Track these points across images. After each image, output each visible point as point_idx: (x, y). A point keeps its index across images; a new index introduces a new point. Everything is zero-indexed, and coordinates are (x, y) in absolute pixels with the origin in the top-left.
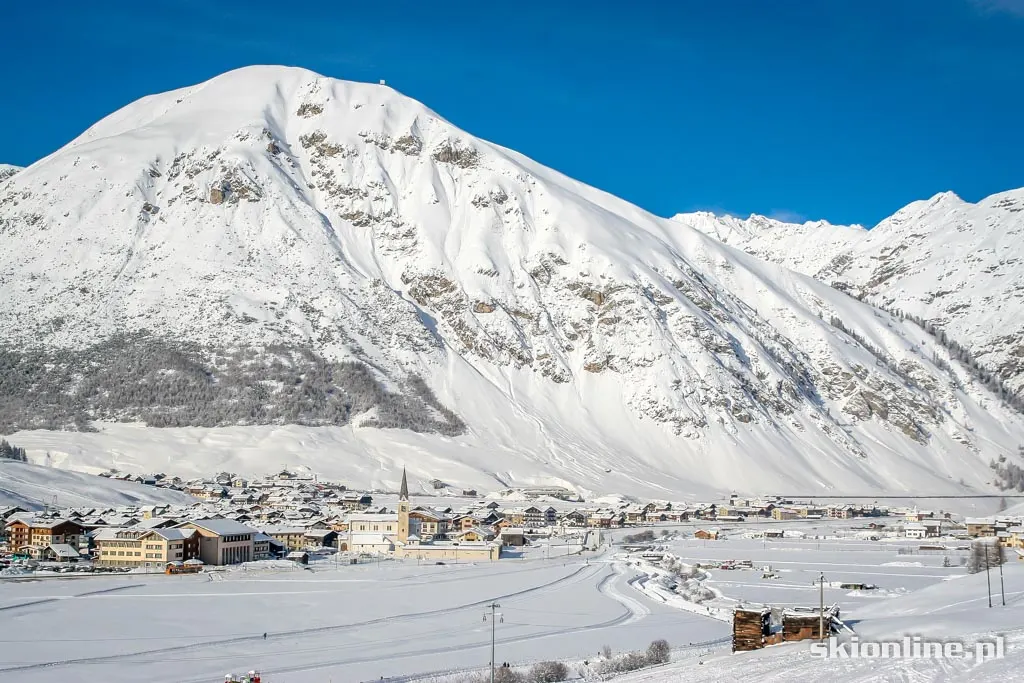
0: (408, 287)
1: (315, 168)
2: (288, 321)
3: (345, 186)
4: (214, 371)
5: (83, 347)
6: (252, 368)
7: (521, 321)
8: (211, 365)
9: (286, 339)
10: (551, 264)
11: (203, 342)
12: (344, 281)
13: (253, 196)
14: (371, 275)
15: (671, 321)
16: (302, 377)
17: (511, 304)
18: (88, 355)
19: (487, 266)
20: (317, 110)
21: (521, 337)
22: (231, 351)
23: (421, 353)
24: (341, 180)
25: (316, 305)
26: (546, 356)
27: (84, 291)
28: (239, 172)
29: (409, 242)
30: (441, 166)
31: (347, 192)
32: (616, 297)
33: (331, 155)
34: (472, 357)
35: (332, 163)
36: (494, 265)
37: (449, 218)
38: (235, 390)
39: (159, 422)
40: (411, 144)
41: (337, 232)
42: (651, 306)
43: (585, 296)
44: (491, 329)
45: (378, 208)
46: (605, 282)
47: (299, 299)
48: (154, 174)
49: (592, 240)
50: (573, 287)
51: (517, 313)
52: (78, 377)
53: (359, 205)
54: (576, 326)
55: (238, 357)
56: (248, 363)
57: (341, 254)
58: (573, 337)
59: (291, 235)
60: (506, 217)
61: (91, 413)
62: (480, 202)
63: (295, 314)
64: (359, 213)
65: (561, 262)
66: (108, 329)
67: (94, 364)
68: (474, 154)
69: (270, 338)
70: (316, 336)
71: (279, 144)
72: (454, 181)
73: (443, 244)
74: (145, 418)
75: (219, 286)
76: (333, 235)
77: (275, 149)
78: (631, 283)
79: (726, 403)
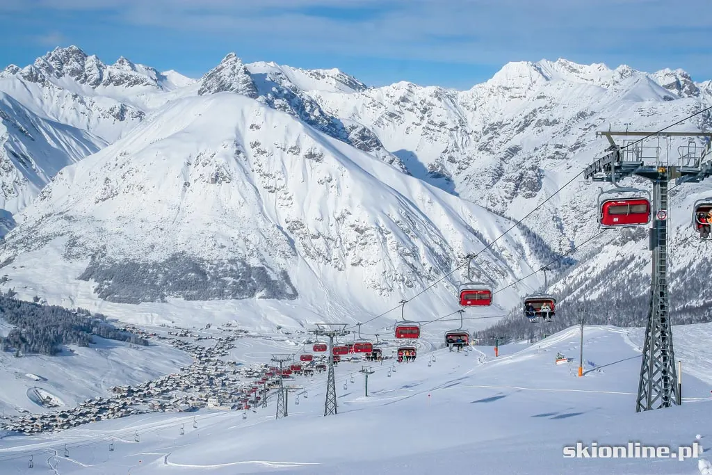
0: (288, 225)
1: (255, 160)
2: (238, 246)
3: (266, 173)
4: (209, 273)
5: (162, 261)
6: (223, 271)
7: (330, 241)
8: (208, 270)
9: (236, 256)
10: (345, 214)
11: (205, 258)
12: (261, 224)
13: (228, 180)
14: (274, 221)
15: (388, 242)
16: (240, 274)
17: (326, 235)
18: (163, 265)
19: (319, 217)
20: (258, 128)
21: (328, 249)
22: (215, 262)
23: (288, 259)
24: (265, 169)
25: (249, 238)
26: (337, 259)
27: (161, 229)
28: (223, 168)
29: (290, 202)
30: (307, 160)
31: (267, 175)
32: (367, 233)
33: (262, 154)
34: (307, 259)
35: (263, 158)
36: (322, 215)
37: (307, 190)
38: (215, 283)
39: (188, 298)
40: (295, 150)
41: (262, 197)
42: (381, 237)
43: (356, 230)
44: (317, 247)
45: (279, 184)
46: (364, 225)
47: (243, 235)
48: (189, 164)
49: (363, 203)
50: (352, 226)
51: (328, 238)
52: (160, 276)
53: (271, 182)
54: (351, 244)
55: (217, 266)
56: (221, 269)
57: (262, 209)
58: (349, 249)
59: (242, 200)
60: (331, 189)
61: (165, 293)
62: (320, 182)
63: (241, 242)
64: (271, 187)
65: (349, 213)
66: (171, 251)
67: (166, 269)
68: (321, 156)
69: (231, 256)
70: (248, 253)
71: (241, 148)
72: (312, 169)
73: (303, 204)
74: (184, 297)
75: (213, 228)
76: (260, 198)
77: (238, 152)
78: (374, 226)
79: (403, 280)
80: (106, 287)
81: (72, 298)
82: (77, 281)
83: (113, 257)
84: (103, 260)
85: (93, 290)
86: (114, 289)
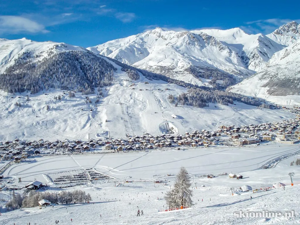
80: (273, 89)
81: (256, 95)
82: (261, 88)
83: (280, 77)
84: (275, 79)
85: (266, 91)
86: (276, 90)
